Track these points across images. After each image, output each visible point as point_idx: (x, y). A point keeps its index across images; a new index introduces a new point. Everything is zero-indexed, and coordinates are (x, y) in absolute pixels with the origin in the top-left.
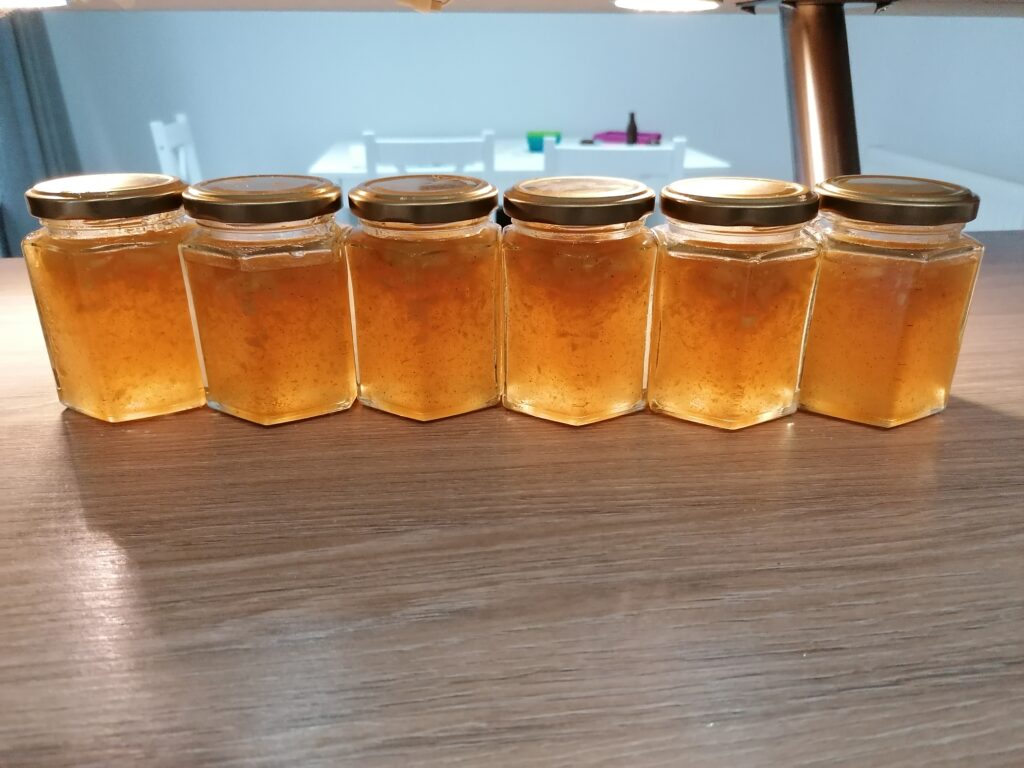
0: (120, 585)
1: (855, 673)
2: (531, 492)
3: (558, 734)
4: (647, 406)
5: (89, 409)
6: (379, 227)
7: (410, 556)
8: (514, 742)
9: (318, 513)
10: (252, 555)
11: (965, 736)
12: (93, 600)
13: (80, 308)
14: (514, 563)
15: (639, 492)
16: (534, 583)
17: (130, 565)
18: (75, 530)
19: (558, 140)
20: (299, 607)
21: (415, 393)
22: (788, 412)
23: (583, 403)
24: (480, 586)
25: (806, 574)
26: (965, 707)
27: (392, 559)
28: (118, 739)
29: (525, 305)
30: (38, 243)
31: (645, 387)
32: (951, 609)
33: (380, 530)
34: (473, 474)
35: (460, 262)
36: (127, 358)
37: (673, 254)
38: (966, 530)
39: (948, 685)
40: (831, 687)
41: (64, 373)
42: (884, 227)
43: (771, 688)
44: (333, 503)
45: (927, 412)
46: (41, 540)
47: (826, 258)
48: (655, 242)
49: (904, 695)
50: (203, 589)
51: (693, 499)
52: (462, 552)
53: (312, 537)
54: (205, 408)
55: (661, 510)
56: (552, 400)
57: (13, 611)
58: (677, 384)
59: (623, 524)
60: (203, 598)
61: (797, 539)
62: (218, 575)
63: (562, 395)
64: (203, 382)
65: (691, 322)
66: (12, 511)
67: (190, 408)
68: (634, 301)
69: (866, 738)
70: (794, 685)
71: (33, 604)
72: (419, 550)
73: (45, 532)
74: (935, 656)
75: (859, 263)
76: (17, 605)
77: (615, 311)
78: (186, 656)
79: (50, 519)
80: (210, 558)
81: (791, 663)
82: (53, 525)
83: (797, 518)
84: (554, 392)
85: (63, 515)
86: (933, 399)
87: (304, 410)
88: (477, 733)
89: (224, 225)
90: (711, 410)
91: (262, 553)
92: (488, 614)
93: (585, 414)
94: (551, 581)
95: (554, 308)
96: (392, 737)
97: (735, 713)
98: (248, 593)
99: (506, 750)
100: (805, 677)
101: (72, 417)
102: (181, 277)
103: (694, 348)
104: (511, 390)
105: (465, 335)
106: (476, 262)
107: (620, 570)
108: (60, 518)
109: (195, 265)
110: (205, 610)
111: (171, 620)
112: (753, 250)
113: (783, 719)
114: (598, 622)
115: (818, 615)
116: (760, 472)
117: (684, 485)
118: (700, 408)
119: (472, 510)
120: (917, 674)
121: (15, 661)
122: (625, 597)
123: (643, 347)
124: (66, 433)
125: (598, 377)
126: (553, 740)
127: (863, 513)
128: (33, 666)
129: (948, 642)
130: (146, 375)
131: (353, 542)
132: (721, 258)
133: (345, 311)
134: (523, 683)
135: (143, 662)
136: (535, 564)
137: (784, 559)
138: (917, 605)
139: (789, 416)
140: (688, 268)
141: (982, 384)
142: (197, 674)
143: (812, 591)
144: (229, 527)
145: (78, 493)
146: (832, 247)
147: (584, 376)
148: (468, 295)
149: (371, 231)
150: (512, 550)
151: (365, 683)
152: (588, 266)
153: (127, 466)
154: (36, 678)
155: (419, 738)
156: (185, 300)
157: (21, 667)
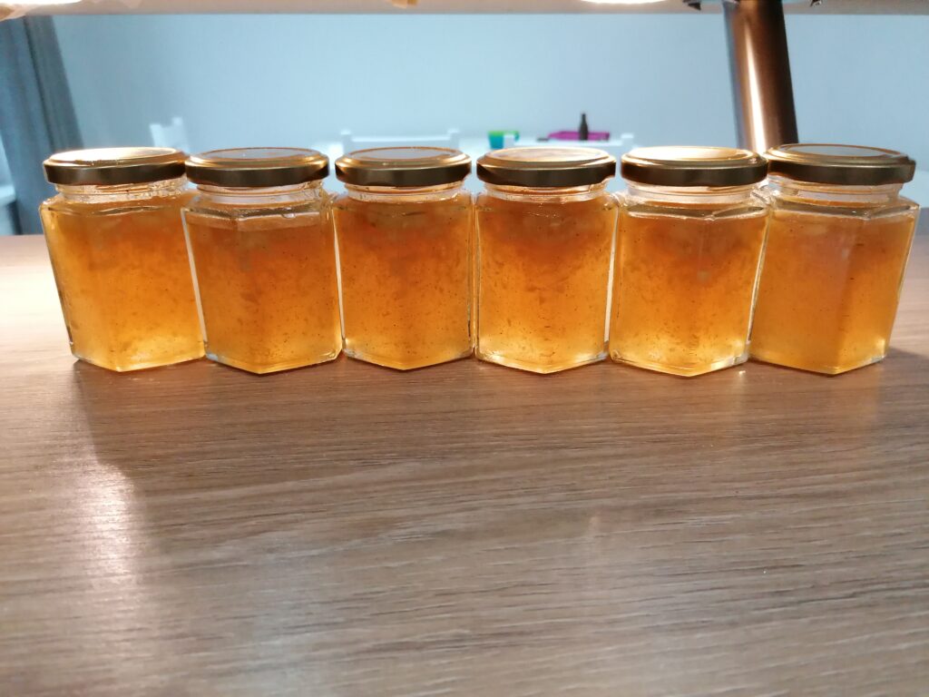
0: (129, 511)
1: (813, 587)
2: (503, 431)
3: (536, 640)
4: (609, 356)
5: (99, 360)
6: (363, 191)
7: (394, 485)
8: (495, 646)
9: (309, 449)
10: (249, 484)
11: (919, 643)
12: (104, 523)
13: (92, 267)
14: (491, 491)
15: (604, 430)
16: (509, 509)
17: (137, 494)
18: (85, 464)
19: (517, 138)
20: (293, 529)
21: (396, 345)
22: (740, 361)
23: (549, 353)
24: (459, 511)
25: (764, 501)
26: (919, 617)
27: (378, 488)
28: (128, 644)
29: (497, 262)
30: (54, 207)
31: (606, 339)
32: (901, 531)
33: (366, 463)
34: (450, 415)
35: (436, 223)
36: (134, 314)
37: (633, 214)
38: (910, 463)
39: (902, 597)
40: (792, 599)
41: (76, 326)
42: (828, 188)
43: (733, 600)
44: (323, 440)
45: (869, 361)
46: (56, 472)
47: (774, 217)
48: (617, 204)
49: (860, 606)
50: (204, 514)
51: (654, 437)
52: (443, 482)
53: (303, 469)
54: (204, 359)
55: (626, 446)
56: (521, 350)
57: (33, 533)
58: (637, 335)
59: (589, 458)
60: (205, 521)
61: (753, 470)
62: (219, 502)
63: (531, 345)
64: (203, 336)
65: (649, 277)
66: (30, 448)
67: (190, 359)
68: (597, 258)
69: (827, 644)
70: (756, 598)
71: (49, 527)
72: (402, 481)
73: (60, 466)
74: (888, 572)
75: (805, 222)
76: (34, 528)
77: (579, 267)
78: (188, 572)
79: (64, 454)
80: (210, 488)
81: (751, 578)
82: (66, 460)
83: (752, 452)
84: (523, 343)
85: (76, 450)
86: (874, 349)
87: (293, 360)
88: (461, 639)
89: (222, 189)
90: (668, 359)
91: (257, 483)
92: (468, 535)
93: (551, 363)
94: (526, 507)
95: (523, 264)
96: (382, 642)
97: (703, 622)
98: (246, 518)
99: (488, 654)
100: (766, 590)
101: (83, 367)
102: (183, 239)
103: (652, 301)
104: (483, 342)
105: (441, 290)
106: (452, 223)
107: (589, 498)
108: (74, 453)
109: (196, 227)
110: (207, 532)
111: (175, 540)
112: (708, 209)
113: (748, 627)
114: (571, 542)
115: (776, 537)
116: (716, 413)
117: (645, 424)
118: (658, 357)
119: (450, 446)
120: (870, 588)
121: (34, 576)
122: (594, 520)
123: (605, 301)
124: (78, 382)
125: (564, 329)
126: (531, 646)
127: (813, 448)
128: (50, 580)
129: (899, 560)
130: (151, 329)
131: (341, 474)
132: (678, 217)
133: (332, 269)
134: (502, 596)
135: (149, 577)
136: (510, 493)
137: (741, 488)
138: (870, 527)
139: (741, 365)
140: (646, 228)
141: (918, 337)
142: (200, 587)
143: (769, 516)
144: (228, 461)
145: (89, 432)
146: (780, 207)
147: (550, 328)
148: (444, 254)
149: (356, 196)
150: (487, 480)
151: (356, 594)
152: (555, 225)
153: (133, 409)
154: (53, 591)
155: (407, 643)
156: (187, 260)
157: (38, 581)
